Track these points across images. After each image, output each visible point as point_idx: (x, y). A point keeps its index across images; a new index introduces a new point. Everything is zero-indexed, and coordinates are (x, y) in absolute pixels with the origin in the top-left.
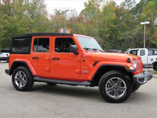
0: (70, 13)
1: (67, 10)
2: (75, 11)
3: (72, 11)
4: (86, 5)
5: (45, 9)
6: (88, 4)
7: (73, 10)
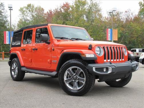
0: (125, 14)
1: (114, 11)
2: (129, 11)
3: (126, 12)
4: (142, 4)
5: (100, 13)
6: (143, 4)
7: (128, 11)
